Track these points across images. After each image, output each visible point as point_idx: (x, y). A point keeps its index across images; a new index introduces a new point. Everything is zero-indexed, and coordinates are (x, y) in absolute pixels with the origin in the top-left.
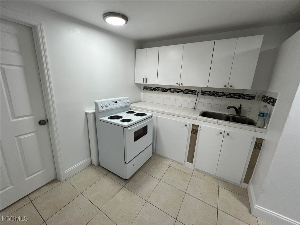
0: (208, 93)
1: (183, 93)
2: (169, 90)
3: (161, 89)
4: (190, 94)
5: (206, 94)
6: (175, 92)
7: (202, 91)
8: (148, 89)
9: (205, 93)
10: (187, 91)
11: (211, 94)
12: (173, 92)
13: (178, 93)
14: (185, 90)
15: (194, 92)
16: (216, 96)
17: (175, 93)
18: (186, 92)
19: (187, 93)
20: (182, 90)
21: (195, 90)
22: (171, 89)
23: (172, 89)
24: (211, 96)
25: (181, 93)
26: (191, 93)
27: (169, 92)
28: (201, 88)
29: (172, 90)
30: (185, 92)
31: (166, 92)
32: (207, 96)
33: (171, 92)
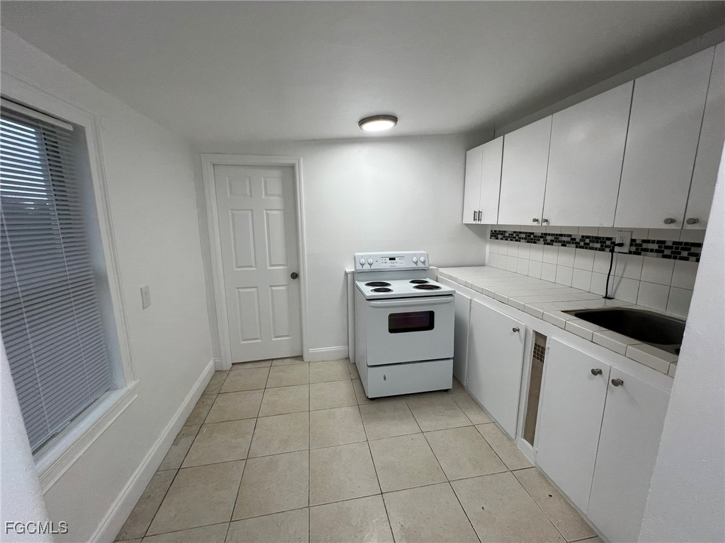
0: (655, 246)
1: (577, 247)
2: (542, 237)
3: (523, 236)
4: (596, 249)
5: (646, 250)
6: (557, 244)
7: (633, 241)
8: (500, 236)
9: (645, 246)
10: (587, 241)
11: (667, 252)
12: (551, 243)
13: (563, 245)
14: (583, 237)
15: (608, 243)
16: (686, 259)
17: (556, 246)
18: (585, 244)
19: (586, 246)
20: (575, 239)
21: (610, 239)
22: (546, 234)
23: (549, 235)
24: (665, 256)
25: (571, 248)
26: (598, 245)
27: (540, 245)
28: (631, 231)
29: (549, 238)
30: (582, 244)
31: (535, 243)
32: (651, 258)
33: (546, 243)
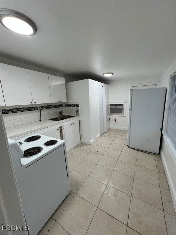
0: (45, 107)
1: (27, 111)
2: (10, 111)
4: (33, 110)
5: (43, 108)
6: (19, 111)
7: (41, 106)
9: (43, 107)
10: (30, 108)
11: (47, 108)
12: (16, 112)
13: (21, 112)
14: (28, 108)
15: (36, 108)
16: (49, 108)
17: (19, 113)
18: (30, 109)
19: (30, 110)
20: (26, 109)
21: (36, 107)
22: (13, 109)
23: (14, 109)
24: (47, 109)
25: (26, 112)
26: (33, 109)
27: (11, 113)
28: (40, 104)
30: (29, 110)
31: (7, 113)
32: (45, 110)
33: (13, 112)
